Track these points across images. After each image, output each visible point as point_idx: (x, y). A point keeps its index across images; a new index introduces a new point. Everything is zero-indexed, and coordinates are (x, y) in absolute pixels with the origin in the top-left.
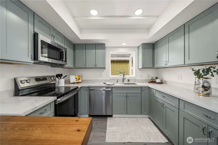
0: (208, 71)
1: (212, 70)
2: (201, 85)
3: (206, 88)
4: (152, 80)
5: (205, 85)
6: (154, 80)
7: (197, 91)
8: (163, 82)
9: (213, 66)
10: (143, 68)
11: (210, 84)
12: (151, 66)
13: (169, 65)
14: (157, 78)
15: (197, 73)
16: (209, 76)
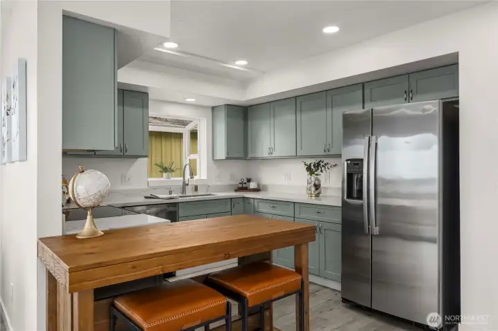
0: (317, 166)
1: (322, 164)
2: (313, 183)
3: (317, 187)
4: (241, 185)
5: (317, 182)
6: (244, 186)
7: (309, 192)
8: (261, 188)
9: (322, 159)
10: (227, 158)
11: (320, 182)
12: (241, 155)
13: (275, 154)
14: (249, 180)
15: (309, 169)
16: (319, 172)
